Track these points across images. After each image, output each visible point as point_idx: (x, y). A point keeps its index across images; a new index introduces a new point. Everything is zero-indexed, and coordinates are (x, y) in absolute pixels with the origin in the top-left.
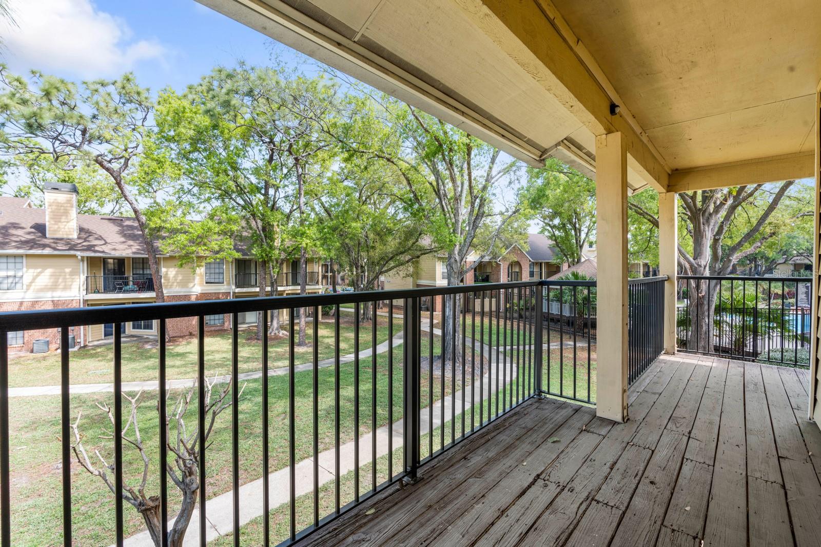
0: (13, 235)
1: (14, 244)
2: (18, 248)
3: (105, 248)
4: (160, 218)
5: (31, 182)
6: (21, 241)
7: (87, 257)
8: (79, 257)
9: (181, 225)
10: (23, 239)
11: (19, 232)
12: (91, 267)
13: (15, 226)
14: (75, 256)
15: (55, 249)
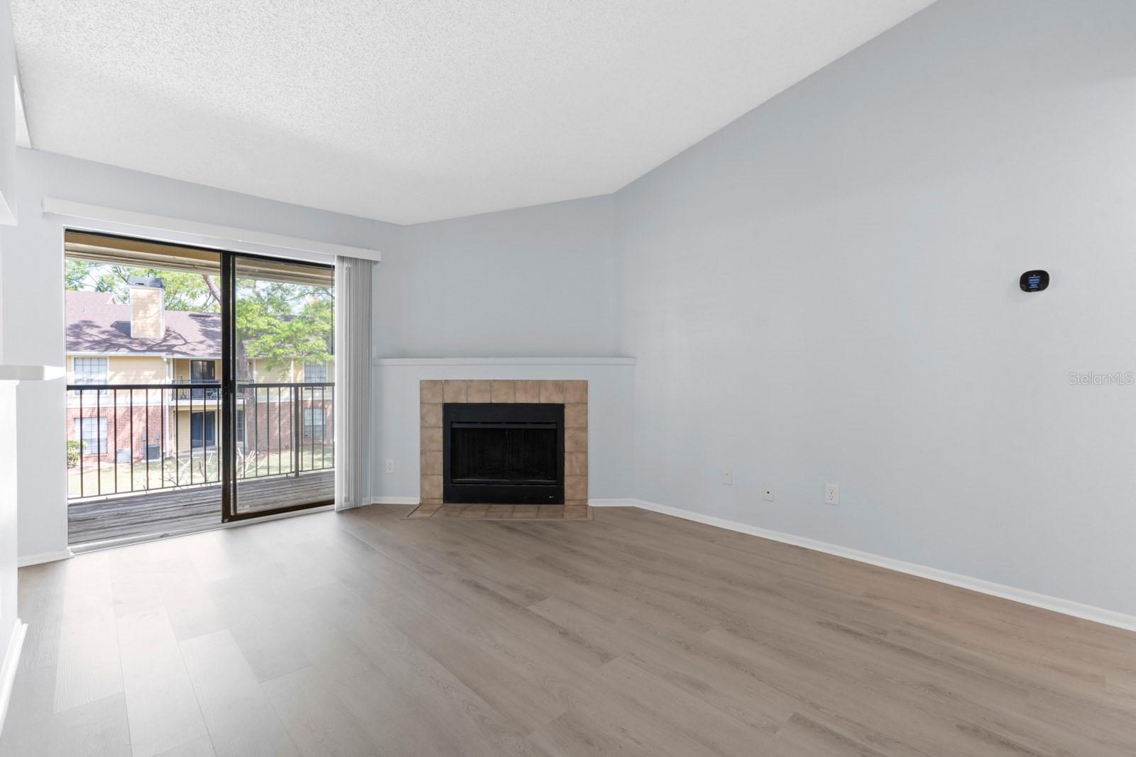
0: (87, 334)
1: (87, 345)
2: (93, 349)
3: (184, 349)
4: (246, 318)
5: (115, 272)
6: (94, 341)
7: (174, 359)
8: (165, 360)
9: (268, 325)
10: (97, 339)
11: (94, 331)
12: (177, 370)
13: (89, 324)
14: (160, 358)
15: (132, 350)
